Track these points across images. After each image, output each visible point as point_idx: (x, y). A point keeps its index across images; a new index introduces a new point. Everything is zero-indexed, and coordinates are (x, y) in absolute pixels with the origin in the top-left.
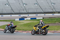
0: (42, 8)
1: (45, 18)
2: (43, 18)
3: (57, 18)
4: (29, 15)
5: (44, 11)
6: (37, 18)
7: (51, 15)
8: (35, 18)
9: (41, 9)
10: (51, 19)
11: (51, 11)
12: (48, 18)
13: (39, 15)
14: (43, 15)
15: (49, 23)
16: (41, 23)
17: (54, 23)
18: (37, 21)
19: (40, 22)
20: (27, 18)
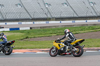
0: (29, 11)
1: (33, 29)
2: (31, 28)
3: (54, 28)
4: (8, 23)
5: (33, 17)
6: (21, 29)
7: (44, 22)
8: (18, 29)
9: (27, 14)
10: (44, 30)
11: (45, 16)
12: (39, 29)
13: (23, 23)
14: (31, 23)
15: (41, 36)
16: (68, 34)
17: (48, 36)
18: (21, 33)
19: (65, 33)
20: (3, 28)
